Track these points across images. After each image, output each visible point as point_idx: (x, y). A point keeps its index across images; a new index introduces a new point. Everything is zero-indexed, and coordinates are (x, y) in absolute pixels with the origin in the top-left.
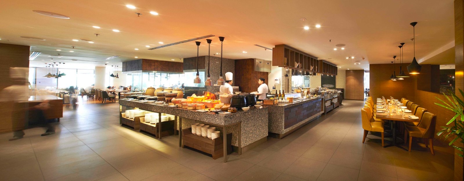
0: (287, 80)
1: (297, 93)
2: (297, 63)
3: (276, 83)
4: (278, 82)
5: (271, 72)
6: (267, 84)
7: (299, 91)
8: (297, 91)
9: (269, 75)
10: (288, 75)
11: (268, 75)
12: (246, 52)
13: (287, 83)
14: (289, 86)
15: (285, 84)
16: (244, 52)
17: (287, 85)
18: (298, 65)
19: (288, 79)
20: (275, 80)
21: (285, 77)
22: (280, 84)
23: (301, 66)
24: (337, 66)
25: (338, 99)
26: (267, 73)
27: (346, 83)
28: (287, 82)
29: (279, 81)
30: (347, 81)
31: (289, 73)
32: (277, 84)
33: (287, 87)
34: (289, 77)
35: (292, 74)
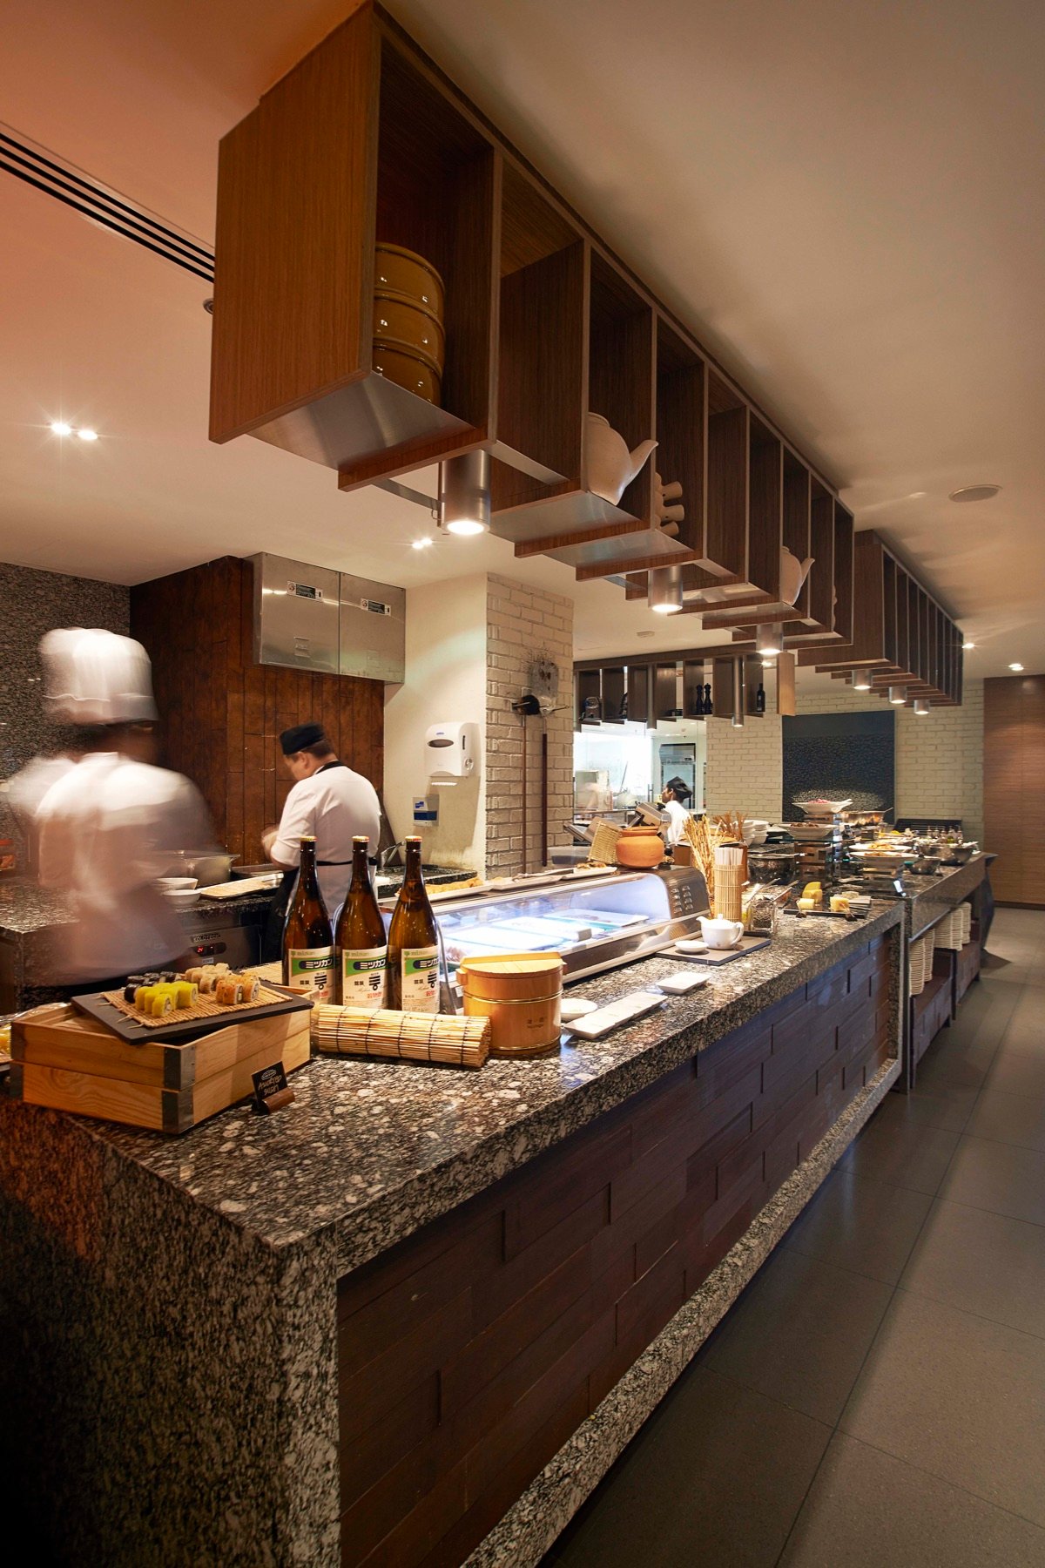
0: (533, 748)
1: (624, 868)
2: (617, 441)
3: (435, 769)
4: (453, 762)
5: (401, 683)
6: (376, 776)
7: (643, 845)
8: (619, 850)
9: (389, 709)
10: (546, 702)
11: (382, 705)
12: (88, 435)
13: (533, 775)
14: (551, 800)
15: (517, 775)
16: (60, 428)
17: (533, 788)
18: (629, 477)
19: (545, 737)
20: (433, 744)
21: (512, 719)
22: (472, 776)
23: (678, 511)
24: (959, 624)
25: (973, 917)
26: (375, 691)
27: (988, 780)
28: (533, 762)
29: (467, 753)
30: (992, 764)
31: (551, 691)
32: (450, 777)
33: (533, 802)
34: (551, 723)
35: (582, 707)
